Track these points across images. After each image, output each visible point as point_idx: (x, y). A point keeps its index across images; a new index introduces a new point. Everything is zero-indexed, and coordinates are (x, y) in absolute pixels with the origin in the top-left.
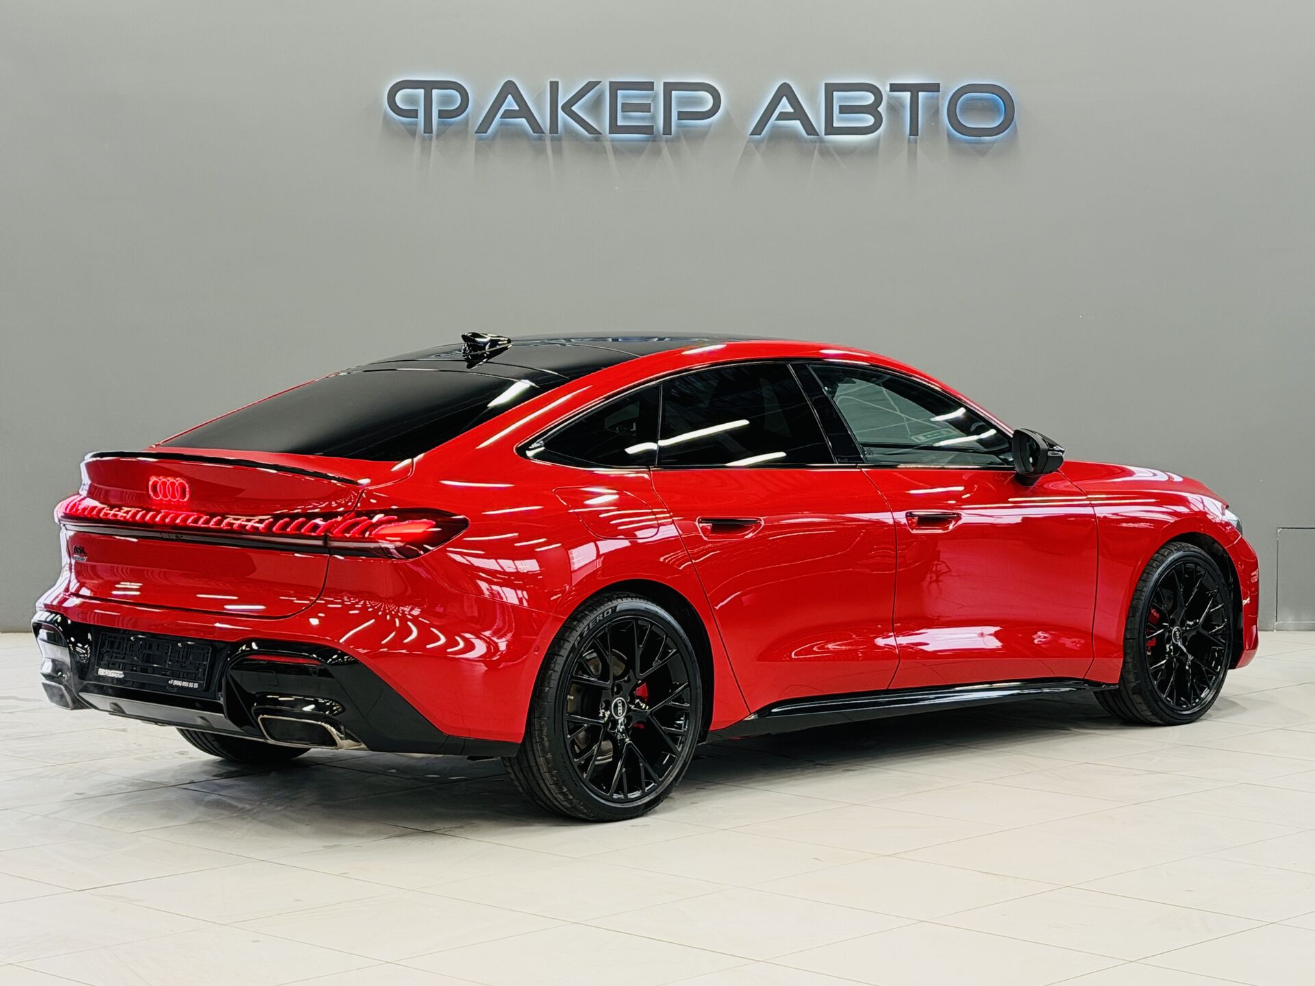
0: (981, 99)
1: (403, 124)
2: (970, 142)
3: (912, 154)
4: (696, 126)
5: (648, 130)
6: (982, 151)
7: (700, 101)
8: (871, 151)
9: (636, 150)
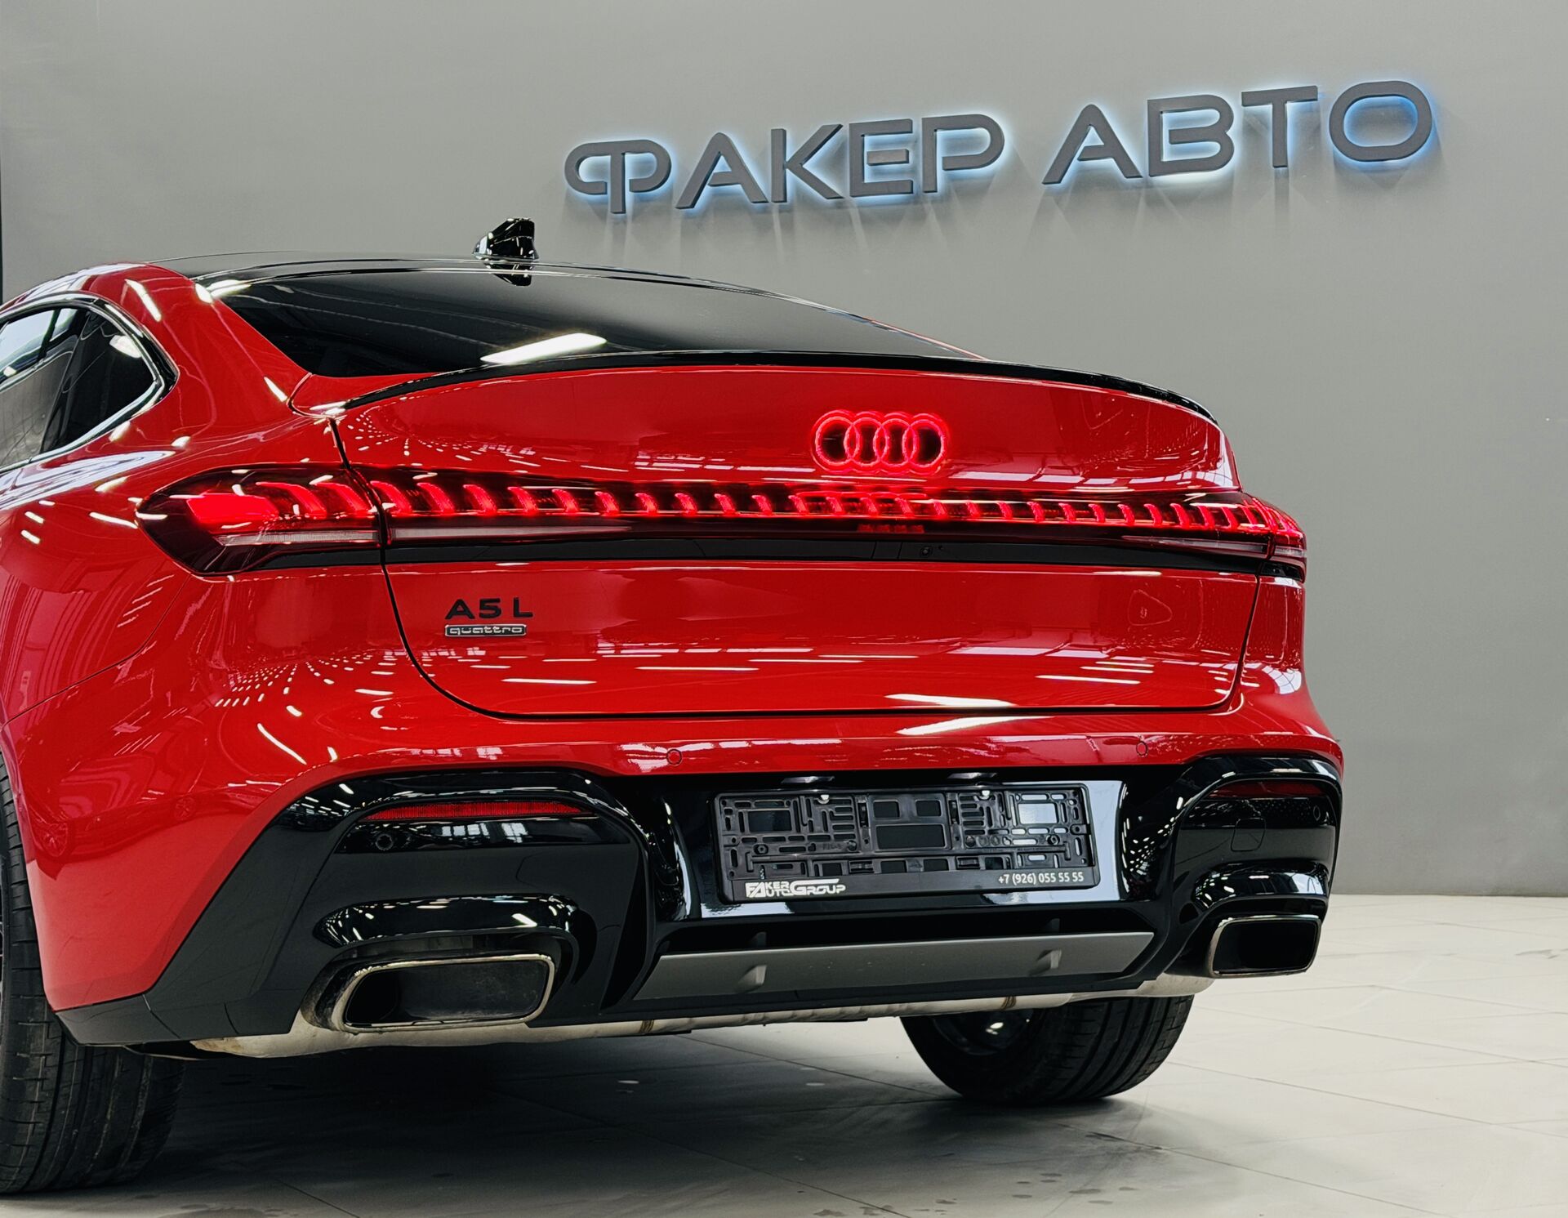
0: (1385, 106)
2: (1365, 171)
3: (1282, 194)
4: (971, 178)
5: (907, 188)
6: (1386, 182)
7: (974, 142)
8: (1221, 194)
9: (891, 217)
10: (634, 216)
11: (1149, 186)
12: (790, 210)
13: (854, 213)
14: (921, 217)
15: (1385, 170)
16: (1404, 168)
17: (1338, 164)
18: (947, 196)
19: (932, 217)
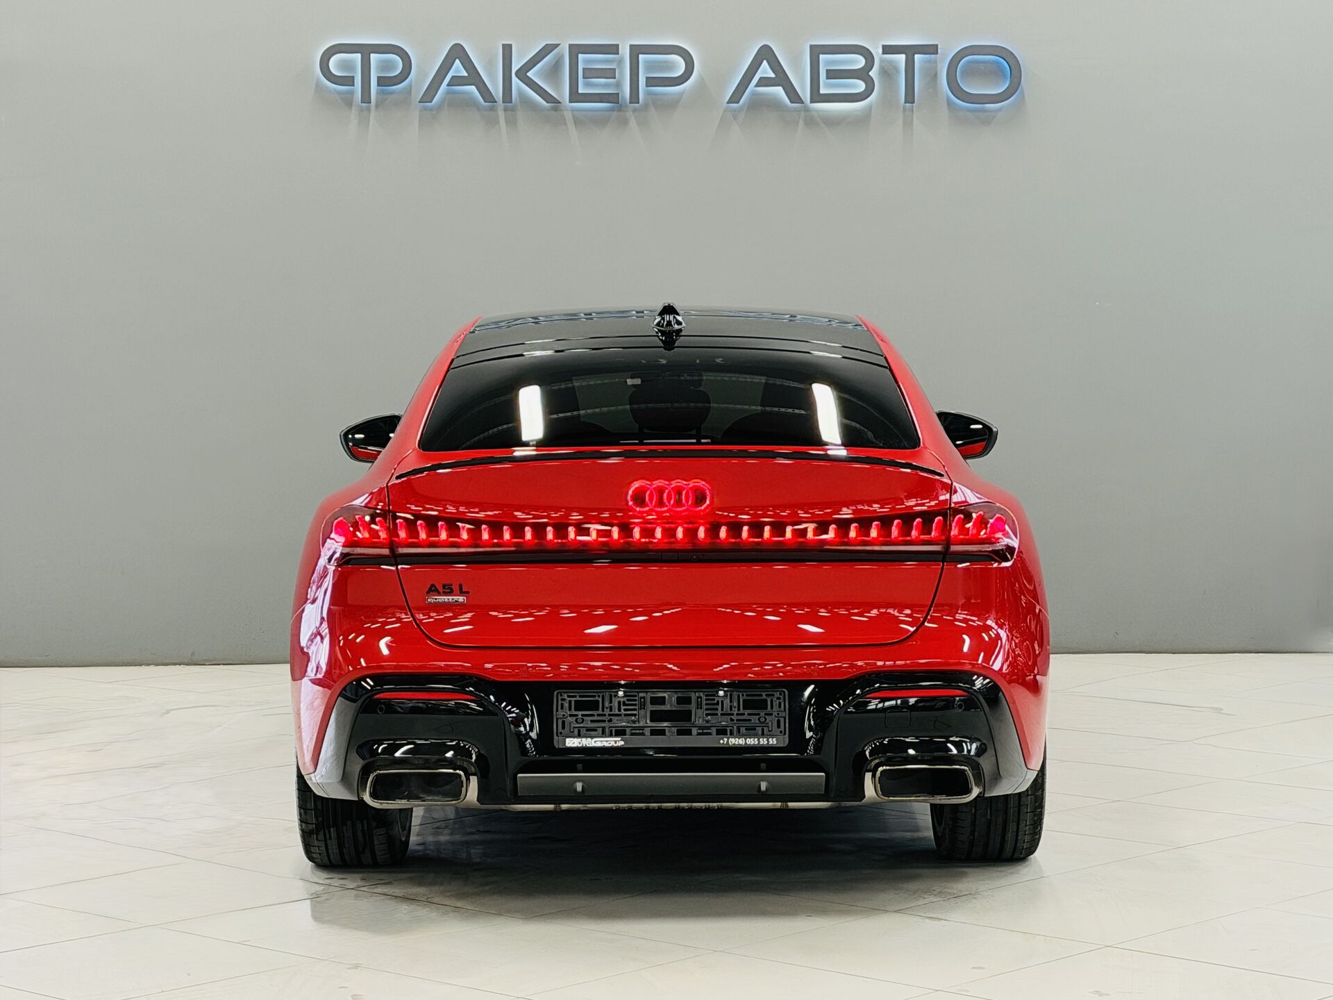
1: (339, 93)
2: (970, 110)
3: (908, 124)
6: (986, 121)
8: (861, 121)
9: (599, 121)
10: (377, 106)
11: (807, 110)
12: (513, 110)
13: (568, 116)
14: (624, 122)
15: (984, 111)
16: (999, 110)
17: (949, 103)
18: (646, 106)
19: (633, 122)
